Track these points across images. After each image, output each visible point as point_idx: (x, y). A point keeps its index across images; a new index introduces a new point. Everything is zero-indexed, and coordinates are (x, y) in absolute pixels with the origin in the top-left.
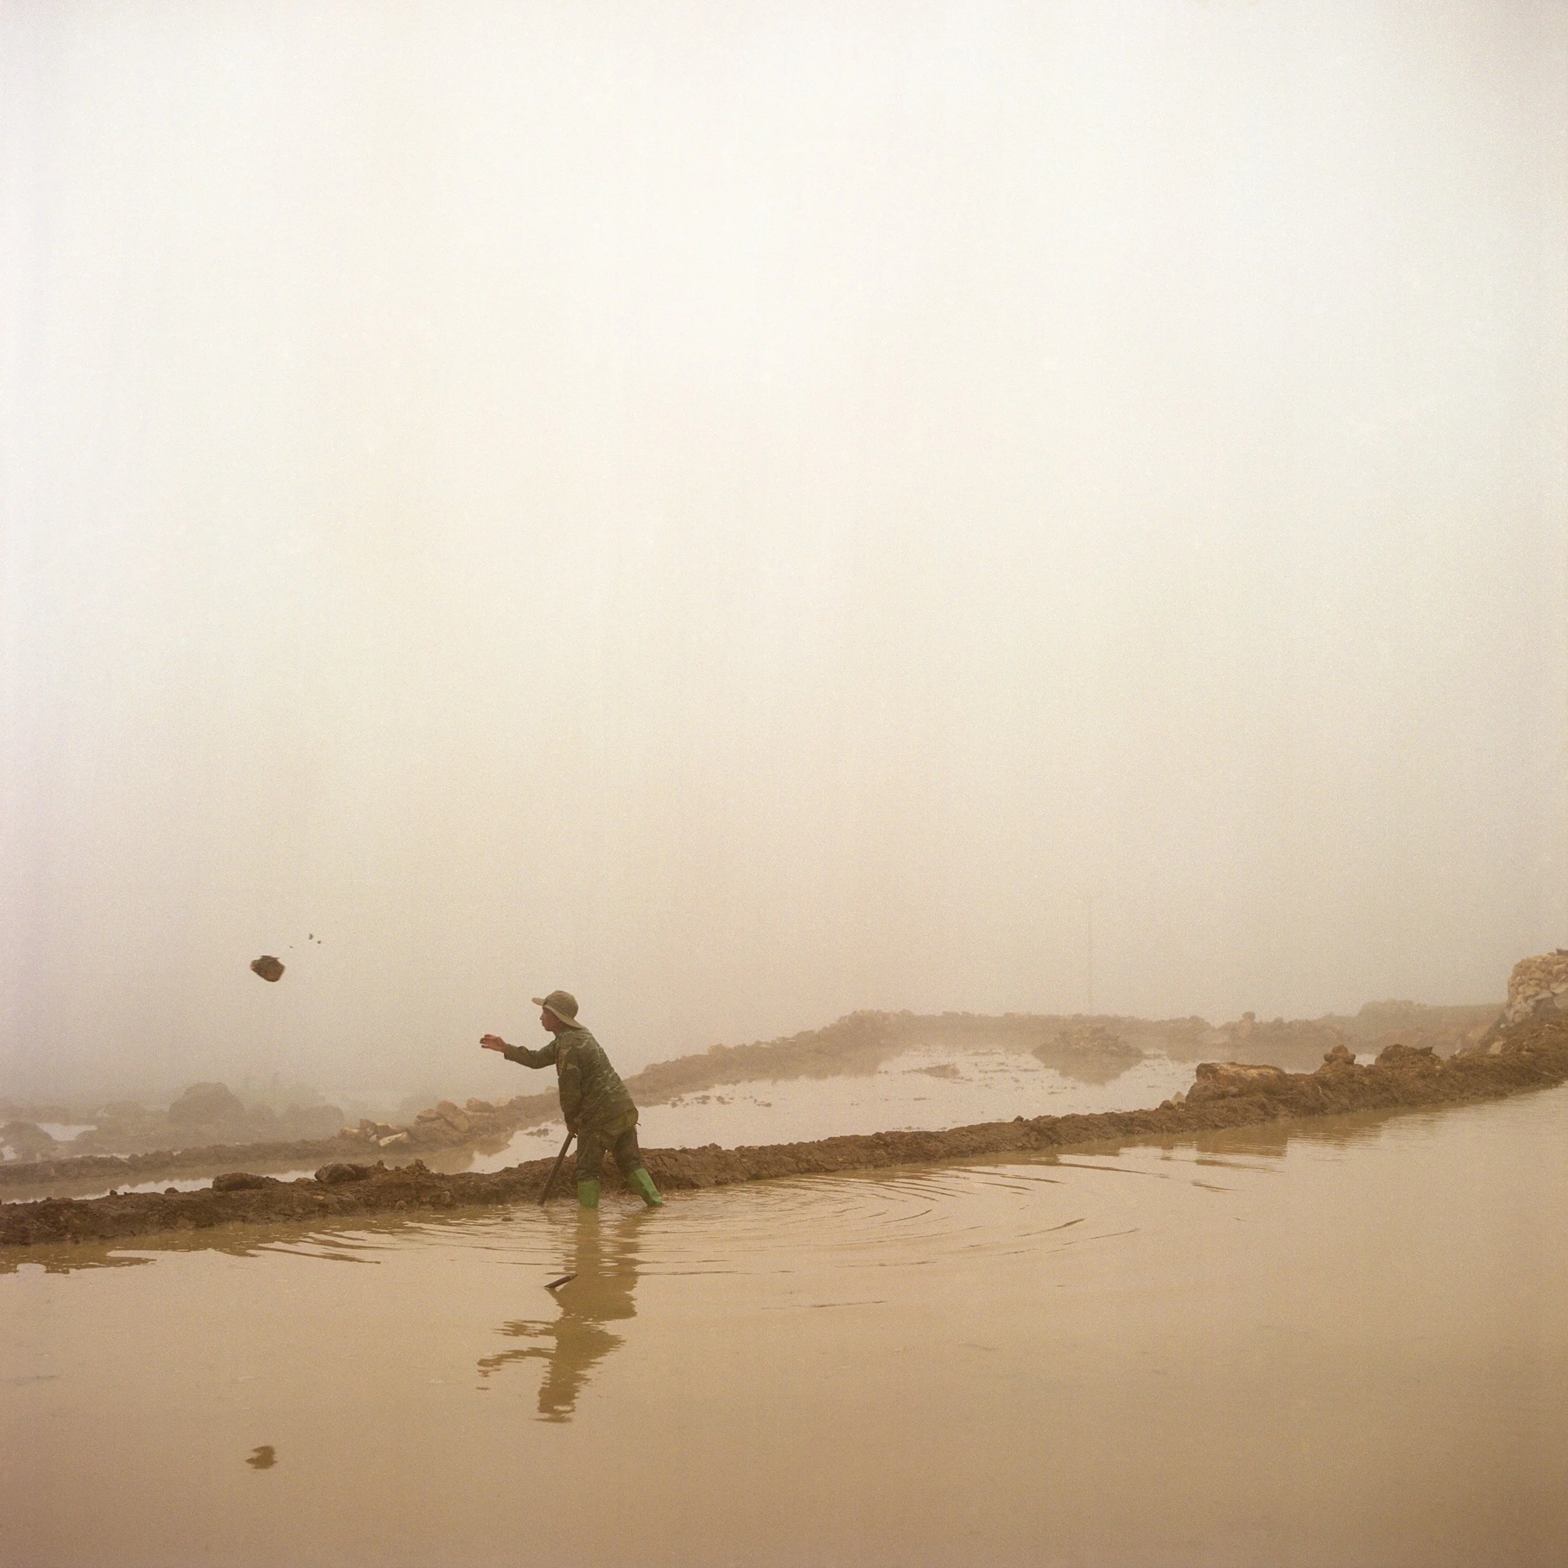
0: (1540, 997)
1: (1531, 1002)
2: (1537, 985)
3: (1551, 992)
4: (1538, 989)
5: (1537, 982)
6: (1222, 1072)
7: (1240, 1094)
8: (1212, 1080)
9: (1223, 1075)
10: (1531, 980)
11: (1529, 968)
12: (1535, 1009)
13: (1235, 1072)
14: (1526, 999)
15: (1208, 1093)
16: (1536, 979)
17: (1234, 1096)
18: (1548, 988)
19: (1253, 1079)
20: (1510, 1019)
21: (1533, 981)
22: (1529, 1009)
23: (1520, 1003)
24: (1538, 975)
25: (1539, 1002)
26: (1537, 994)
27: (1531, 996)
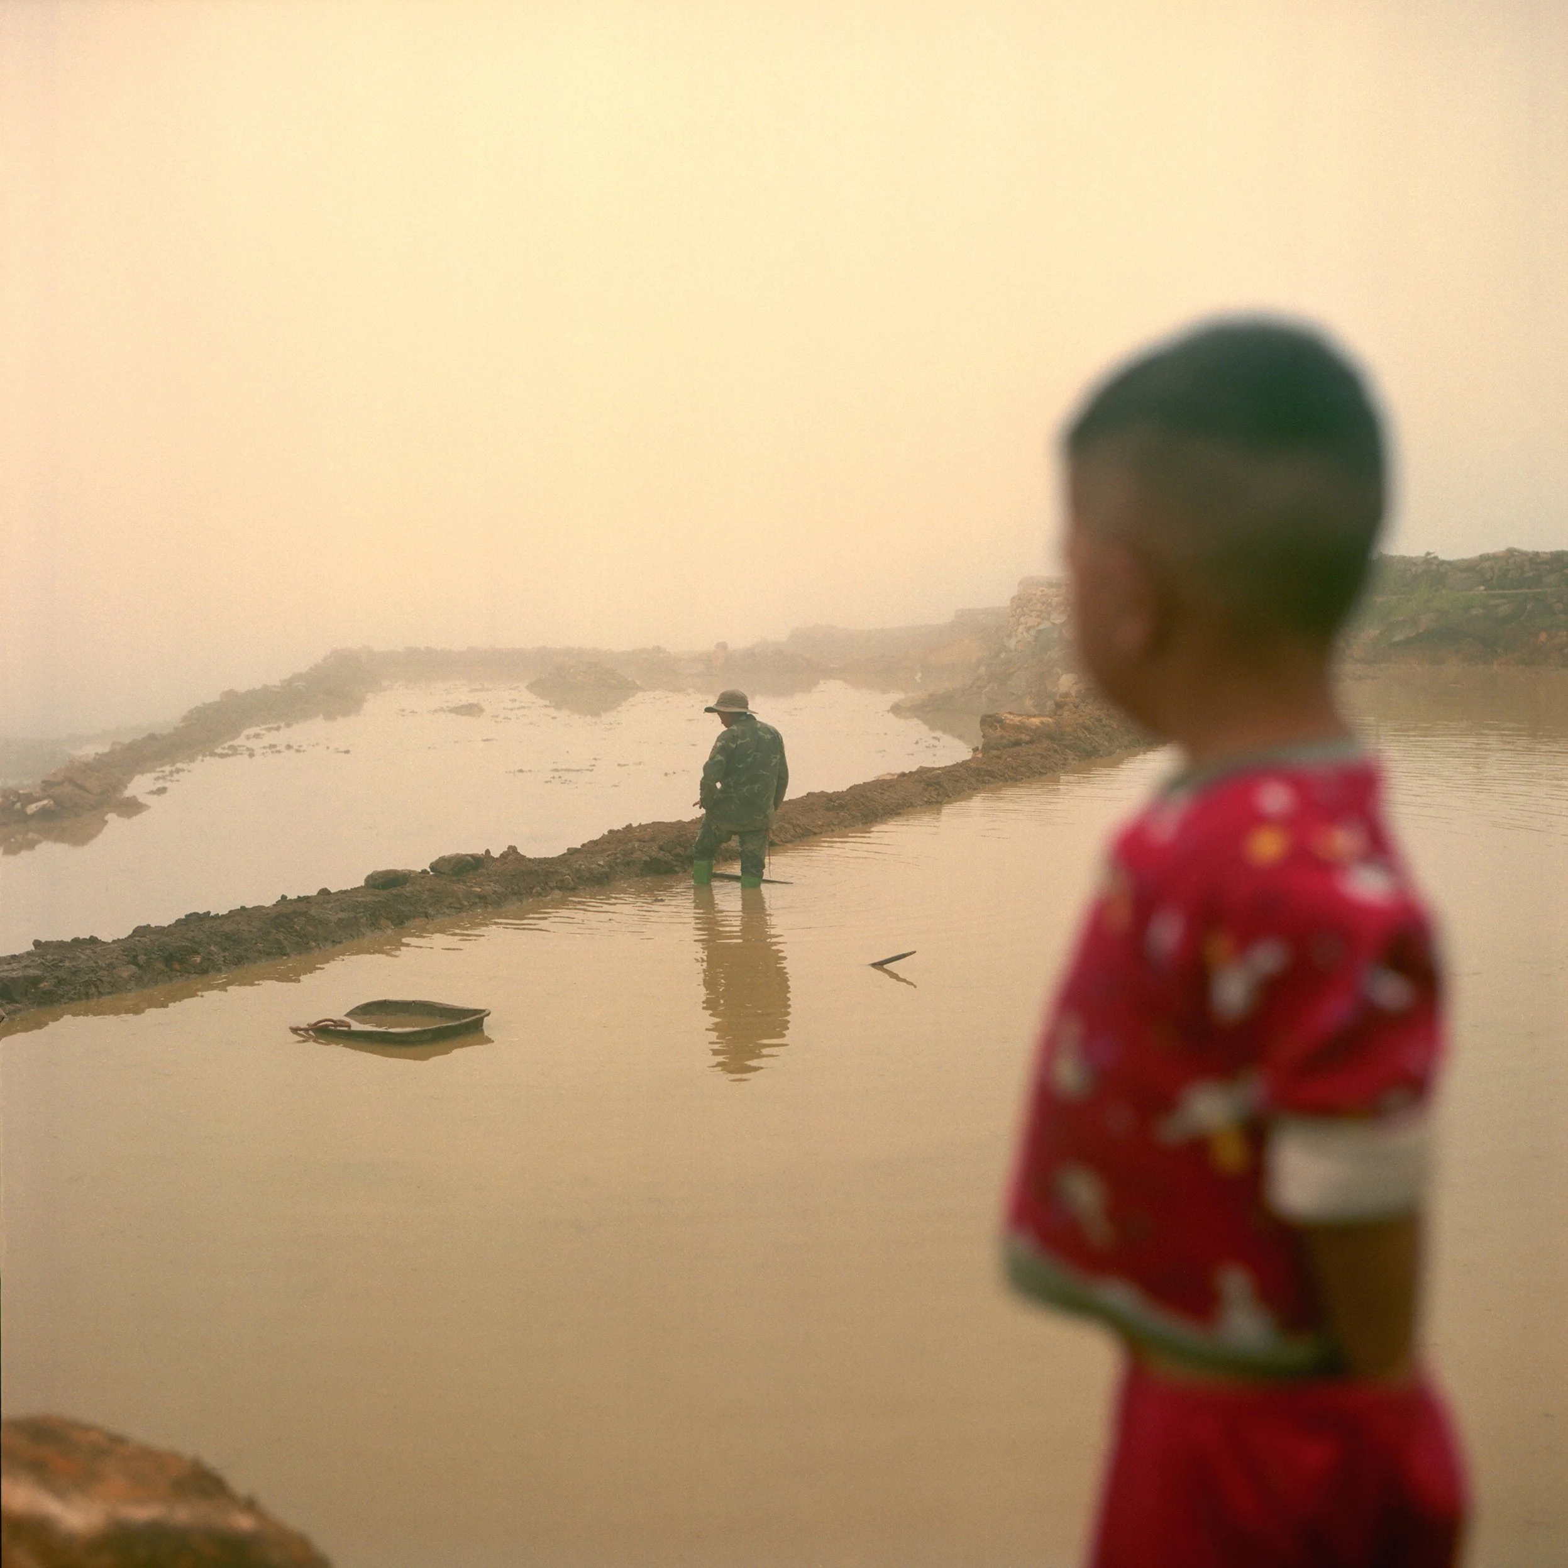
0: (1042, 627)
1: (1033, 632)
2: (1038, 616)
3: (1051, 623)
4: (1039, 620)
5: (1039, 613)
6: (1007, 721)
7: (1031, 742)
8: (999, 729)
9: (1009, 724)
10: (1032, 611)
11: (1029, 601)
12: (1036, 639)
13: (1019, 721)
14: (1028, 629)
15: (1005, 741)
16: (1037, 611)
17: (1027, 743)
18: (1049, 619)
19: (1038, 728)
20: (1012, 647)
21: (1034, 612)
22: (1030, 639)
23: (1022, 633)
24: (1039, 606)
25: (1039, 631)
26: (1039, 624)
27: (1033, 627)
